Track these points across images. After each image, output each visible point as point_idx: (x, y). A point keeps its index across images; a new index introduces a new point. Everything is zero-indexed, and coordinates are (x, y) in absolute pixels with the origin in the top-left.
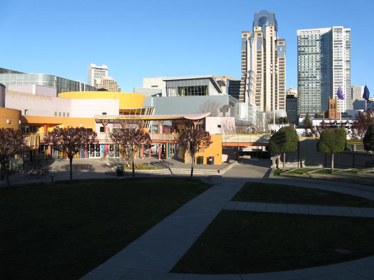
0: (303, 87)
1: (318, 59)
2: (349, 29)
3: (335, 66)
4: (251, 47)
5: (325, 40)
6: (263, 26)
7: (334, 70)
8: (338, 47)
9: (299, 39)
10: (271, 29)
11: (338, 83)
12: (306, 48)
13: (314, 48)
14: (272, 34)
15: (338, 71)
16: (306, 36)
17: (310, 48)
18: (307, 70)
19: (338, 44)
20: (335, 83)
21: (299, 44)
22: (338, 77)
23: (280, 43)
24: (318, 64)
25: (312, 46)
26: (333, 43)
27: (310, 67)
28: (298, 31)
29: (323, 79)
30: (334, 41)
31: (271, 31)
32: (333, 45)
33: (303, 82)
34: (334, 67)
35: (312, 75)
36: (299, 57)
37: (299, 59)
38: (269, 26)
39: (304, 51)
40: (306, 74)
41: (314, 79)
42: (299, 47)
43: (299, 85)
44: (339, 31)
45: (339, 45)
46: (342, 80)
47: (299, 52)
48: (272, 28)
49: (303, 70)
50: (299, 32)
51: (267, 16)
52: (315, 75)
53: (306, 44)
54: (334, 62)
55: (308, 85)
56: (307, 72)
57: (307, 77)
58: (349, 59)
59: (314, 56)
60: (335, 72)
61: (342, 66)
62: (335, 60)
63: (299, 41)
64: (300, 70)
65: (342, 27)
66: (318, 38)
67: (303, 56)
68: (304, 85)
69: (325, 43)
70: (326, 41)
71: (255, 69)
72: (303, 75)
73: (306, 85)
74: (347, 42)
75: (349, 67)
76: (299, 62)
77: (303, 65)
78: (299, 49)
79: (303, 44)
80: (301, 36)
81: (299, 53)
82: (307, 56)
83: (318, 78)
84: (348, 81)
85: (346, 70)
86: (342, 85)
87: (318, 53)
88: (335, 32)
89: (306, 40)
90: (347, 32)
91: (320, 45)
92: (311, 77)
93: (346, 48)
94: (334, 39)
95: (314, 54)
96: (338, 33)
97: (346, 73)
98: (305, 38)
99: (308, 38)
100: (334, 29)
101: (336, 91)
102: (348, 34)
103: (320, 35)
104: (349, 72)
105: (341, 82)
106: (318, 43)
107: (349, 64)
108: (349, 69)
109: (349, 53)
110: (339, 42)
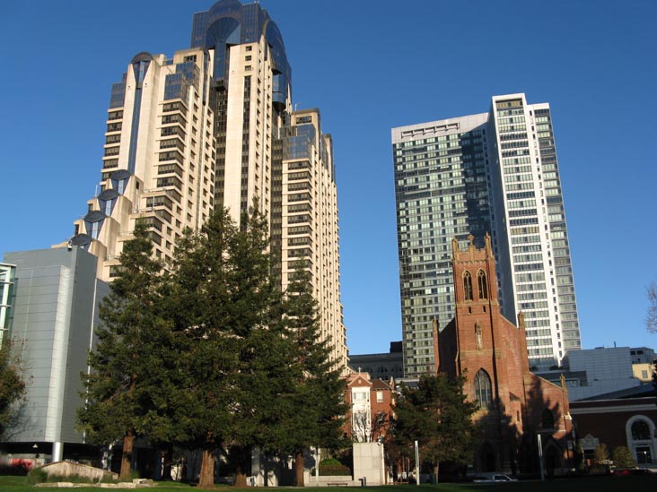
0: (417, 299)
1: (461, 207)
2: (546, 106)
3: (512, 214)
4: (139, 89)
5: (475, 148)
6: (218, 44)
7: (509, 228)
8: (514, 153)
9: (399, 153)
10: (249, 54)
11: (529, 267)
12: (421, 178)
13: (444, 175)
14: (249, 68)
15: (525, 231)
16: (419, 143)
17: (434, 177)
18: (427, 244)
19: (514, 145)
20: (519, 268)
21: (400, 168)
22: (526, 249)
23: (301, 121)
24: (462, 221)
25: (439, 170)
26: (499, 143)
27: (437, 233)
28: (393, 130)
30: (502, 138)
31: (248, 58)
32: (500, 151)
33: (417, 283)
34: (508, 219)
35: (445, 256)
36: (402, 205)
37: (402, 213)
38: (242, 42)
39: (415, 188)
40: (427, 257)
42: (399, 175)
43: (406, 294)
44: (512, 107)
45: (520, 150)
46: (540, 257)
47: (400, 190)
48: (251, 48)
49: (415, 244)
50: (397, 135)
51: (236, 15)
53: (421, 165)
54: (506, 201)
55: (434, 291)
56: (427, 250)
57: (429, 266)
58: (555, 193)
59: (447, 198)
60: (513, 232)
61: (534, 212)
62: (510, 196)
63: (399, 160)
64: (404, 245)
65: (522, 95)
66: (455, 145)
67: (412, 203)
68: (422, 292)
69: (477, 156)
72: (415, 259)
73: (428, 291)
74: (543, 142)
75: (558, 218)
76: (403, 221)
77: (414, 228)
78: (401, 183)
79: (410, 167)
80: (403, 144)
81: (402, 194)
82: (423, 202)
84: (563, 262)
85: (551, 227)
86: (541, 277)
87: (459, 190)
88: (502, 113)
89: (420, 156)
90: (539, 113)
91: (462, 166)
92: (441, 265)
93: (542, 160)
94: (501, 132)
95: (446, 192)
96: (510, 113)
97: (551, 235)
98: (415, 150)
99: (425, 149)
100: (497, 102)
101: (522, 297)
102: (545, 119)
103: (459, 135)
104: (562, 233)
105: (539, 266)
106: (456, 159)
107: (557, 209)
108: (562, 225)
109: (553, 175)
110: (517, 140)
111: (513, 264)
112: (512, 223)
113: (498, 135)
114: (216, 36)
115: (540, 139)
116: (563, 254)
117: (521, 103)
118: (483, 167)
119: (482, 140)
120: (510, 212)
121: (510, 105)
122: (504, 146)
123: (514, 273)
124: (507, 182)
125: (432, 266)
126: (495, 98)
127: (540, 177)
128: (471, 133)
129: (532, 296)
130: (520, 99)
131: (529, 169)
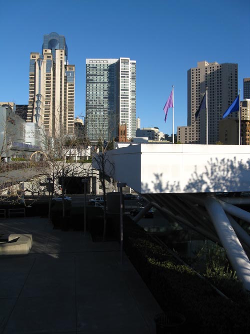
0: (90, 114)
1: (106, 88)
2: (135, 62)
4: (40, 69)
5: (112, 70)
6: (53, 49)
7: (120, 99)
8: (125, 77)
9: (88, 68)
10: (62, 53)
11: (125, 111)
12: (95, 77)
13: (102, 77)
14: (61, 58)
15: (125, 101)
16: (95, 66)
17: (99, 77)
18: (95, 98)
19: (125, 74)
20: (122, 111)
21: (88, 73)
22: (124, 106)
23: (70, 69)
24: (106, 93)
25: (100, 75)
26: (121, 73)
27: (98, 95)
28: (87, 59)
29: (110, 108)
30: (122, 72)
31: (62, 55)
32: (121, 76)
33: (91, 110)
34: (121, 97)
35: (100, 103)
36: (88, 85)
37: (88, 88)
38: (60, 49)
39: (92, 80)
40: (94, 102)
41: (102, 107)
42: (88, 75)
43: (87, 113)
44: (126, 62)
45: (126, 76)
46: (128, 109)
47: (87, 80)
48: (62, 51)
49: (91, 98)
50: (88, 61)
51: (57, 39)
52: (102, 104)
53: (95, 73)
54: (121, 91)
55: (96, 113)
56: (95, 100)
57: (94, 106)
58: (134, 89)
59: (102, 85)
60: (122, 101)
61: (128, 95)
62: (122, 90)
63: (88, 70)
64: (88, 98)
65: (129, 59)
66: (106, 68)
67: (91, 85)
68: (92, 113)
69: (112, 73)
70: (114, 71)
71: (43, 93)
72: (91, 103)
73: (94, 113)
74: (133, 73)
75: (134, 97)
76: (88, 90)
77: (91, 93)
78: (88, 78)
79: (91, 73)
80: (89, 65)
81: (88, 81)
82: (95, 85)
83: (106, 106)
84: (134, 110)
85: (132, 99)
86: (128, 114)
87: (106, 83)
88: (122, 63)
89: (95, 69)
90: (133, 64)
92: (98, 106)
93: (132, 79)
95: (102, 83)
96: (125, 64)
97: (131, 102)
98: (93, 67)
99: (96, 68)
100: (121, 59)
101: (122, 119)
102: (134, 66)
103: (108, 65)
104: (135, 102)
105: (128, 111)
106: (106, 72)
107: (134, 94)
108: (135, 99)
109: (134, 84)
111: (120, 110)
112: (122, 98)
113: (121, 70)
114: (52, 45)
117: (128, 61)
120: (121, 95)
122: (122, 74)
123: (121, 113)
124: (121, 86)
125: (96, 105)
127: (130, 84)
128: (111, 65)
129: (124, 119)
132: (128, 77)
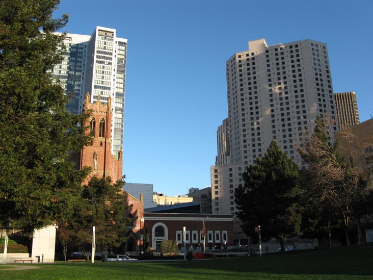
2: (125, 41)
5: (79, 55)
8: (103, 62)
19: (104, 57)
26: (96, 54)
30: (98, 52)
32: (95, 59)
44: (107, 36)
45: (107, 61)
54: (93, 89)
58: (121, 91)
62: (96, 87)
65: (114, 31)
74: (120, 61)
75: (120, 106)
84: (119, 132)
85: (116, 110)
87: (64, 77)
88: (101, 37)
90: (121, 43)
91: (68, 63)
93: (117, 70)
94: (98, 48)
96: (105, 38)
100: (99, 30)
102: (123, 48)
103: (70, 44)
104: (121, 115)
107: (120, 101)
108: (122, 110)
109: (122, 81)
110: (106, 55)
113: (96, 50)
115: (118, 58)
116: (120, 126)
117: (113, 35)
118: (81, 67)
119: (83, 51)
120: (94, 96)
121: (106, 34)
122: (98, 57)
124: (96, 79)
126: (98, 28)
127: (114, 80)
128: (77, 45)
130: (113, 32)
131: (110, 73)
132: (110, 64)
